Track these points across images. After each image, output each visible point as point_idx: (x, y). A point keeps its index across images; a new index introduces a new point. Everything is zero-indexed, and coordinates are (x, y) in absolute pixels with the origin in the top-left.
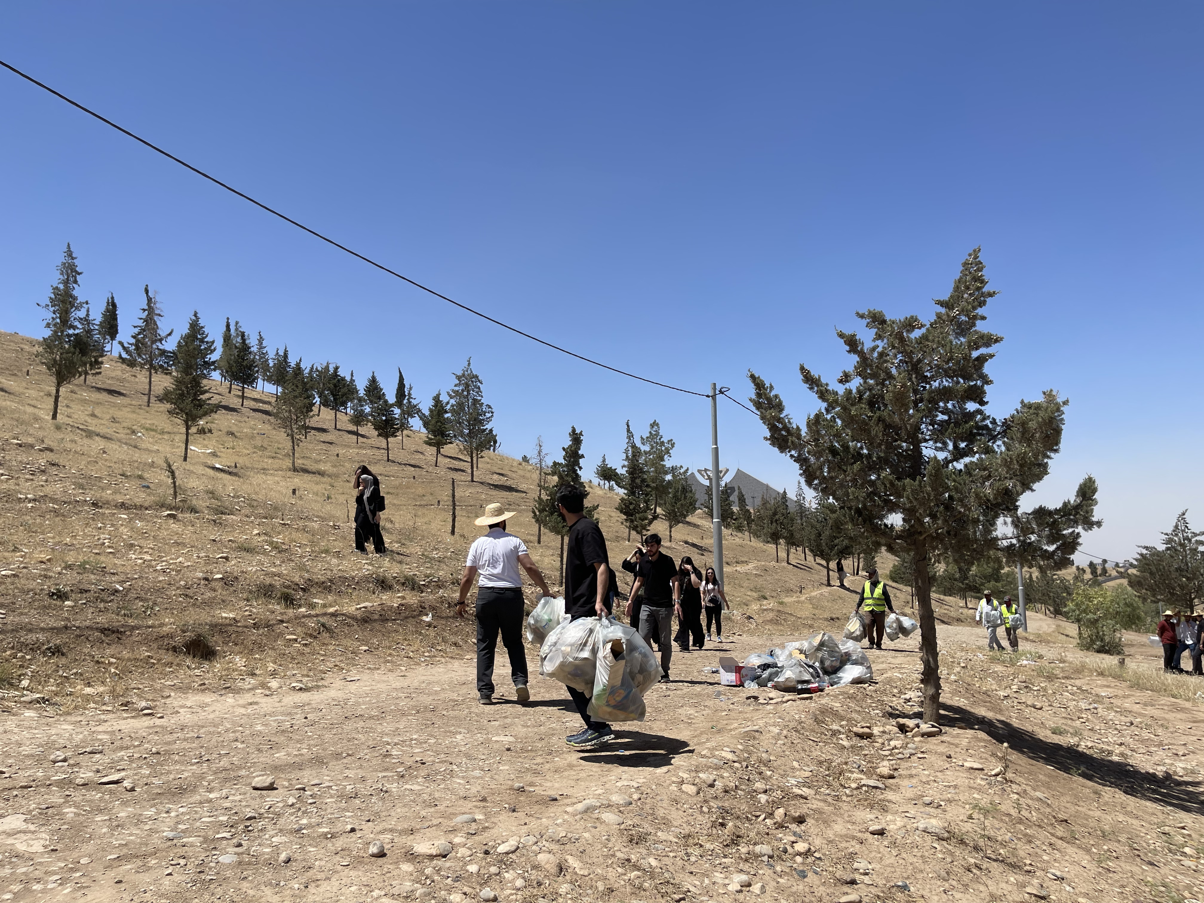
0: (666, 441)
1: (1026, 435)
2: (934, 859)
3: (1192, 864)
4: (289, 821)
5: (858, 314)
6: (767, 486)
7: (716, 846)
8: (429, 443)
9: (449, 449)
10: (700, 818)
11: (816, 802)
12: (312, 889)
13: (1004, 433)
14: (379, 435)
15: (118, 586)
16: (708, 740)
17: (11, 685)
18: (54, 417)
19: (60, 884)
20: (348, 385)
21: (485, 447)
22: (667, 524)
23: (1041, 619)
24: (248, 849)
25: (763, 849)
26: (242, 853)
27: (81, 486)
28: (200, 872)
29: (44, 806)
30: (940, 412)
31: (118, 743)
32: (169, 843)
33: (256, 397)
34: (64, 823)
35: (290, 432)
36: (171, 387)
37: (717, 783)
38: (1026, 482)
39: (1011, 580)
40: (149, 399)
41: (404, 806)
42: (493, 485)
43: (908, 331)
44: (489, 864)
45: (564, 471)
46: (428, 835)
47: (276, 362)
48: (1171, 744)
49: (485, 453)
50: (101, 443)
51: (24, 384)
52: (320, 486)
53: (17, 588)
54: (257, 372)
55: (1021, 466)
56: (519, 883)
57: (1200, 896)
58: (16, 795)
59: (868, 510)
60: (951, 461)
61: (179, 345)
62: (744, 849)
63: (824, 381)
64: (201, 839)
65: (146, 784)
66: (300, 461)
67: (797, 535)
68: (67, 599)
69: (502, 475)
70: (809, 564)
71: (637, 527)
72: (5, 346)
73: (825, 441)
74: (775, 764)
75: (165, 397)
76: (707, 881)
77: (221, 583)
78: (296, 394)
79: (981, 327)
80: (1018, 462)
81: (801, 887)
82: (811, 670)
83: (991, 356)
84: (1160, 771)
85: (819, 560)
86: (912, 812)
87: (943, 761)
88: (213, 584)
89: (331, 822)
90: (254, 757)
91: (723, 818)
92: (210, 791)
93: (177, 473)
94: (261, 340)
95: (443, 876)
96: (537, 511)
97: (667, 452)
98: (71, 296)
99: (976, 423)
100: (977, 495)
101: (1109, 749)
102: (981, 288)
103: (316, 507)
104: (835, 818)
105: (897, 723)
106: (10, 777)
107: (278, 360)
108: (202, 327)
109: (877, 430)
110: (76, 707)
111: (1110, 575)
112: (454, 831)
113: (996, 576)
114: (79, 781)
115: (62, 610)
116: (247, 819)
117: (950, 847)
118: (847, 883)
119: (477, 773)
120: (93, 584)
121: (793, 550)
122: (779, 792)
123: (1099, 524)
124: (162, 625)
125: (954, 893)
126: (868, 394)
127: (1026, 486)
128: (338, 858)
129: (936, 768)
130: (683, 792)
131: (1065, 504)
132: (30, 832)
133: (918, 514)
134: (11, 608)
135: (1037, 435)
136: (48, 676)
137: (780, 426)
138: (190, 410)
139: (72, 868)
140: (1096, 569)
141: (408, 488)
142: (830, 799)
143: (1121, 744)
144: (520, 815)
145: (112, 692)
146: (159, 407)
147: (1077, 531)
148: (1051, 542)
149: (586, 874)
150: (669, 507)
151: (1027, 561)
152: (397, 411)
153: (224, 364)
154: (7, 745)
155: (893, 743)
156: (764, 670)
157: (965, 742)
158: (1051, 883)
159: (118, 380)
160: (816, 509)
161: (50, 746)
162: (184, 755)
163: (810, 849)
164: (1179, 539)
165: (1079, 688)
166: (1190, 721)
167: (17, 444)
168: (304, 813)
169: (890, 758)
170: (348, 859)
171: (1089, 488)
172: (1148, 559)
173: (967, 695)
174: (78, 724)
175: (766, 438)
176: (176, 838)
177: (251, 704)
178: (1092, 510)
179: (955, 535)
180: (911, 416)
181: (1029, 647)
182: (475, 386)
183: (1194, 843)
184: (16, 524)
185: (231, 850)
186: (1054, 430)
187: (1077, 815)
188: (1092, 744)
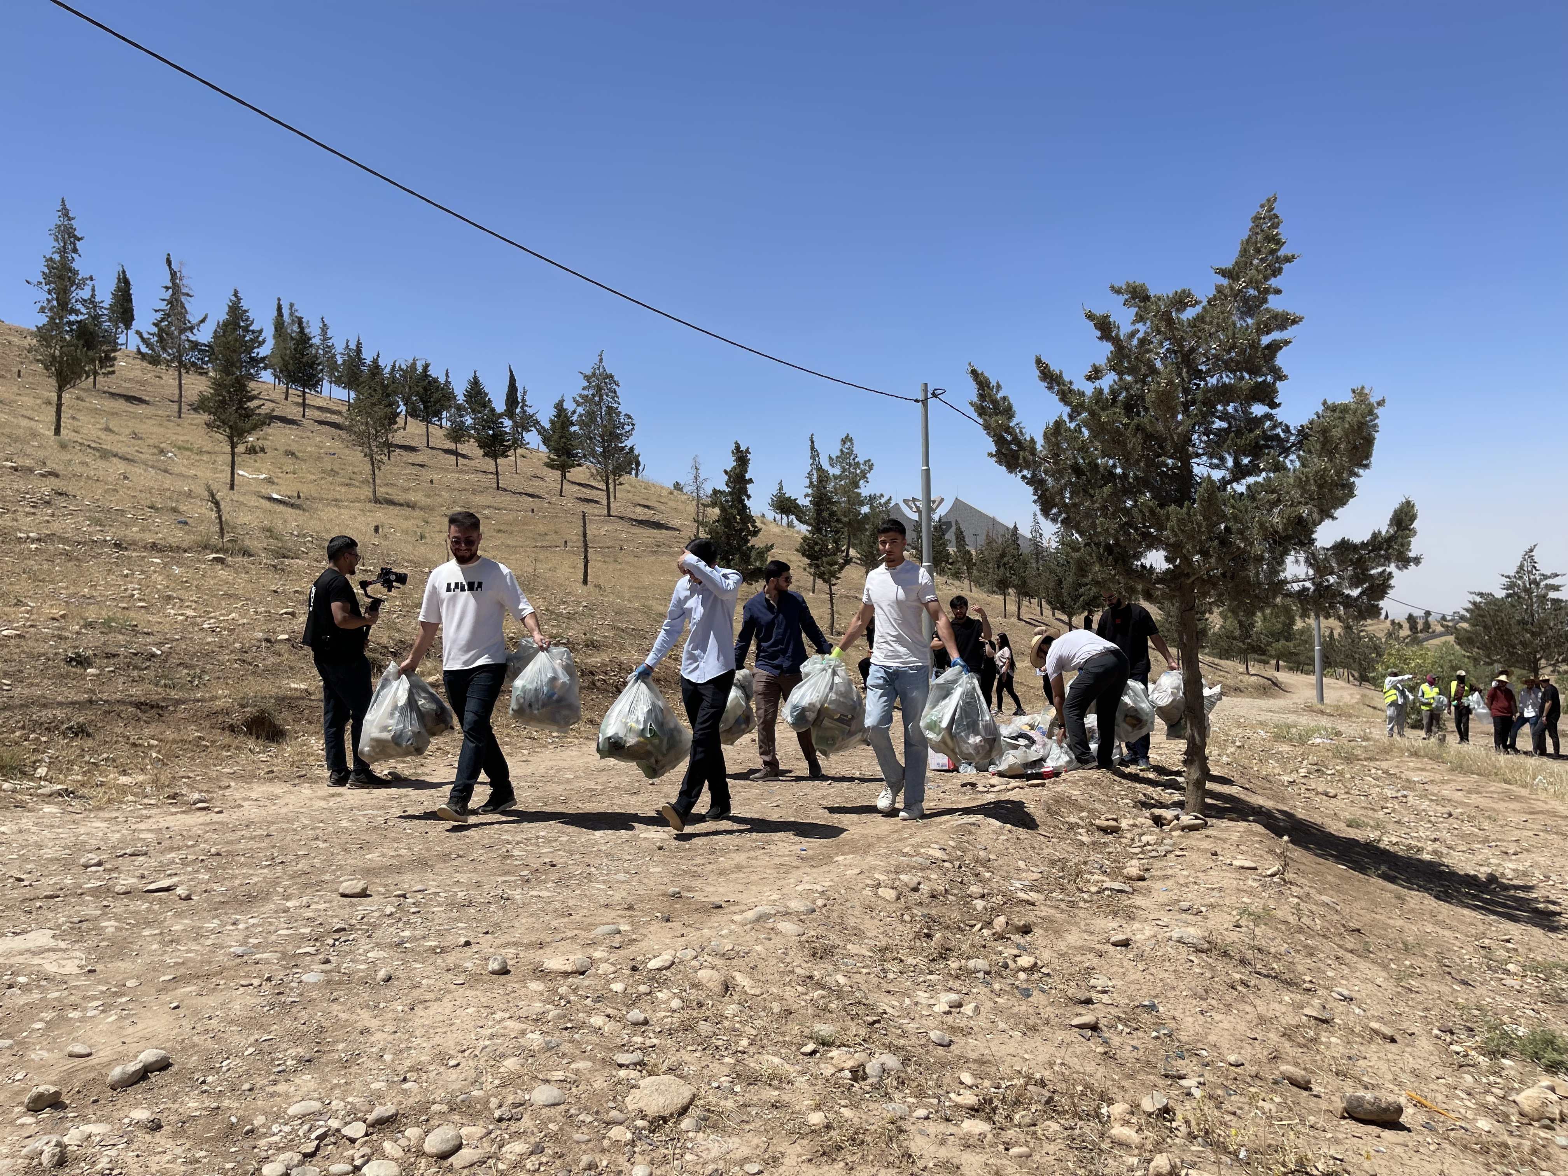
0: (862, 462)
1: (1328, 446)
2: (1189, 974)
3: (1516, 983)
4: (388, 932)
5: (1112, 288)
6: (994, 520)
7: (919, 960)
8: (551, 465)
9: (577, 473)
10: (900, 928)
11: (1047, 909)
12: (419, 1011)
13: (1299, 445)
14: (485, 455)
15: (154, 649)
16: (911, 835)
17: (24, 774)
18: (57, 431)
19: (103, 1011)
20: (443, 389)
21: (624, 470)
23: (1342, 688)
24: (338, 966)
25: (980, 963)
26: (331, 971)
27: (98, 522)
28: (278, 994)
29: (76, 920)
30: (1217, 417)
31: (166, 843)
32: (238, 960)
33: (321, 404)
34: (103, 940)
35: (367, 450)
36: (208, 391)
37: (922, 886)
38: (1325, 508)
39: (1306, 636)
40: (180, 408)
41: (531, 915)
42: (636, 520)
43: (1178, 310)
44: (638, 982)
45: (727, 501)
46: (562, 949)
47: (346, 358)
48: (1500, 840)
49: (625, 478)
50: (122, 467)
51: (15, 389)
52: (411, 522)
53: (23, 652)
54: (322, 370)
55: (1320, 487)
56: (676, 1003)
57: (1522, 1020)
58: (40, 907)
59: (1120, 546)
60: (1230, 482)
61: (216, 336)
62: (954, 965)
63: (1066, 378)
64: (279, 955)
65: (206, 891)
66: (383, 490)
67: (1032, 583)
68: (90, 665)
69: (648, 507)
70: (1046, 620)
71: (824, 573)
73: (1068, 456)
74: (996, 864)
75: (200, 406)
76: (907, 1001)
77: (289, 645)
78: (374, 400)
79: (1274, 303)
80: (1315, 481)
81: (1024, 1008)
83: (1287, 343)
84: (1482, 873)
85: (1059, 615)
86: (1166, 920)
87: (1207, 859)
88: (277, 646)
89: (441, 934)
90: (340, 858)
91: (929, 928)
92: (288, 898)
93: (223, 505)
94: (324, 328)
95: (581, 995)
97: (864, 476)
98: (70, 270)
99: (1264, 432)
100: (1262, 525)
101: (1419, 845)
102: (1276, 251)
103: (407, 548)
104: (1069, 927)
105: (1152, 814)
106: (31, 885)
107: (349, 356)
108: (246, 311)
109: (1134, 442)
110: (109, 801)
111: (1434, 632)
112: (593, 944)
113: (1287, 633)
114: (118, 888)
115: (84, 679)
116: (335, 931)
117: (1210, 961)
118: (1081, 1002)
119: (621, 876)
120: (122, 646)
121: (1025, 603)
122: (1000, 897)
123: (1417, 560)
124: (214, 698)
125: (1213, 1014)
126: (1124, 394)
127: (1326, 513)
128: (450, 975)
129: (1198, 868)
130: (879, 897)
131: (1375, 536)
132: (61, 950)
133: (1184, 551)
134: (17, 677)
135: (1342, 446)
136: (72, 763)
137: (1009, 438)
138: (235, 423)
139: (115, 992)
140: (1416, 623)
141: (525, 524)
142: (1063, 906)
143: (1435, 840)
144: (676, 925)
145: (155, 781)
146: (193, 419)
147: (1388, 570)
148: (1354, 585)
149: (758, 993)
150: (866, 549)
151: (1324, 609)
152: (507, 423)
153: (276, 360)
154: (23, 847)
155: (1144, 839)
157: (1235, 837)
158: (1335, 1004)
159: (137, 382)
160: (1057, 548)
161: (79, 847)
162: (252, 857)
163: (1036, 963)
164: (1524, 583)
165: (1386, 772)
166: (1525, 813)
167: (11, 468)
168: (406, 923)
169: (1141, 856)
170: (463, 977)
171: (1406, 514)
172: (1483, 610)
173: (1242, 780)
174: (113, 822)
175: (990, 455)
176: (247, 954)
177: (333, 796)
178: (1409, 543)
179: (1232, 578)
180: (1180, 423)
181: (1324, 721)
182: (609, 390)
183: (1520, 959)
184: (17, 571)
185: (317, 967)
186: (1364, 438)
187: (1373, 924)
188: (1398, 839)
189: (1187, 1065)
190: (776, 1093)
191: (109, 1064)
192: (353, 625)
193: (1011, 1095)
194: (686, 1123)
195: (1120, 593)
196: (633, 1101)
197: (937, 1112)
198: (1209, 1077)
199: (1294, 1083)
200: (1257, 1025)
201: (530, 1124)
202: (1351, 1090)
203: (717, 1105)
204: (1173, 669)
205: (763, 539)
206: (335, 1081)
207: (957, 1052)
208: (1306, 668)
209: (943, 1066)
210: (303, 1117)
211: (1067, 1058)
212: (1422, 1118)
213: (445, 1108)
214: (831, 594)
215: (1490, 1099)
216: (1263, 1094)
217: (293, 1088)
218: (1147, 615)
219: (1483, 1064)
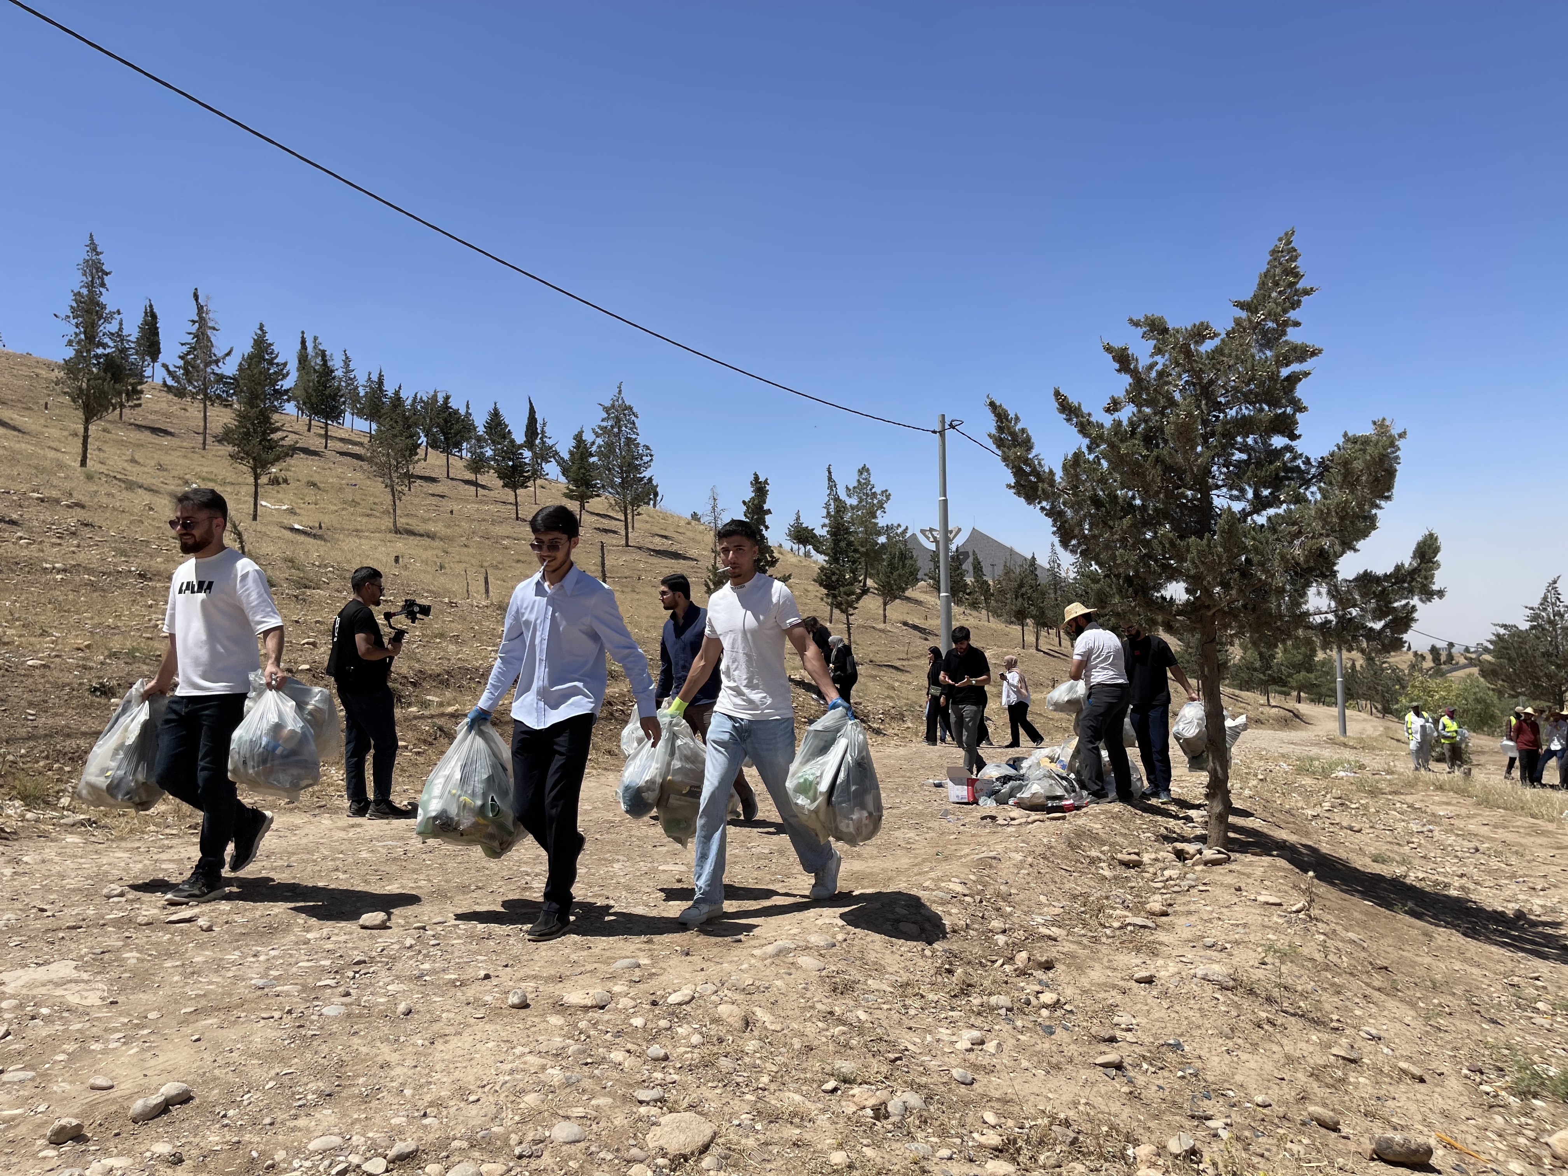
0: (879, 492)
1: (1349, 479)
2: (1215, 1012)
3: (1545, 1022)
4: (408, 965)
5: (1131, 321)
6: (1011, 550)
7: (941, 996)
8: (569, 496)
9: (596, 504)
10: (921, 963)
11: (1068, 944)
12: (439, 1045)
13: (1320, 477)
14: (505, 485)
16: (931, 869)
17: (47, 803)
18: (83, 463)
19: (124, 1043)
20: (463, 420)
21: (642, 500)
22: (880, 600)
23: (1365, 720)
24: (358, 999)
25: (1002, 1000)
26: (351, 1004)
27: (123, 553)
28: (299, 1027)
29: (99, 951)
30: (1237, 449)
32: (259, 993)
33: (343, 436)
34: (125, 971)
35: (388, 481)
36: (233, 423)
37: (942, 921)
38: (1347, 540)
39: (1327, 668)
40: (205, 440)
41: (551, 948)
42: (654, 551)
43: (1196, 343)
44: (658, 1017)
46: (581, 982)
47: (368, 390)
48: (1527, 876)
49: (643, 509)
50: (147, 498)
51: (42, 421)
52: (431, 552)
53: (48, 682)
54: (344, 403)
55: (1342, 519)
56: (696, 1039)
57: (1553, 1060)
58: (63, 938)
59: (1141, 578)
60: (1251, 514)
61: (241, 369)
62: (976, 1001)
63: (1085, 410)
64: (299, 987)
65: (227, 923)
66: (403, 520)
67: (1050, 614)
68: (114, 695)
69: (666, 537)
71: (841, 604)
72: (15, 372)
73: (1087, 488)
74: (1017, 898)
75: (225, 437)
76: (929, 1038)
78: (395, 432)
79: (1293, 336)
80: (1337, 513)
81: (1047, 1046)
82: (1065, 783)
83: (1306, 374)
84: (1510, 909)
86: (1190, 955)
87: (1231, 894)
89: (460, 967)
91: (951, 964)
92: (308, 930)
93: (245, 537)
94: (347, 361)
95: (601, 1030)
96: (711, 584)
97: (881, 506)
98: (98, 304)
99: (1284, 463)
100: (1283, 557)
101: (1446, 880)
102: (1295, 284)
103: (427, 578)
104: (1091, 963)
105: (1174, 848)
106: (53, 916)
107: (371, 388)
108: (271, 345)
109: (1154, 474)
110: (131, 831)
111: (1457, 663)
112: (613, 977)
113: (1308, 664)
114: (140, 919)
115: (108, 709)
116: (355, 964)
117: (1236, 999)
118: (1105, 1041)
119: (640, 909)
121: (1043, 633)
122: (1021, 932)
123: (1441, 593)
125: (1240, 1053)
126: (1143, 426)
127: (1348, 545)
128: (470, 1009)
129: (1221, 903)
131: (1398, 568)
132: (83, 981)
133: (1205, 583)
134: (42, 707)
135: (1364, 478)
137: (1028, 469)
138: (259, 454)
139: (137, 1024)
140: (1439, 654)
142: (1085, 941)
143: (1462, 875)
144: (696, 959)
146: (218, 450)
147: (1412, 603)
148: (1377, 618)
149: (779, 1029)
150: (883, 579)
151: (1346, 642)
152: (527, 454)
153: (300, 392)
154: (46, 877)
155: (1167, 873)
156: (1005, 783)
157: (1259, 871)
158: (1364, 1043)
159: (163, 414)
160: (1075, 579)
161: (101, 877)
163: (1059, 1000)
164: (1548, 615)
165: (1411, 806)
166: (1552, 848)
167: (38, 499)
168: (425, 956)
169: (1163, 891)
170: (483, 1010)
171: (1430, 547)
172: (1506, 641)
173: (1265, 814)
174: (135, 852)
175: (1009, 486)
176: (268, 986)
177: (352, 826)
178: (1433, 576)
179: (1254, 609)
180: (1199, 455)
181: (1347, 754)
182: (628, 421)
183: (1549, 997)
184: (43, 601)
185: (338, 1000)
186: (1386, 470)
187: (1401, 961)
188: (1425, 875)
189: (1214, 1106)
190: (798, 1131)
191: (130, 1097)
192: (377, 656)
193: (1035, 1136)
194: (707, 1161)
195: (1141, 625)
196: (653, 1139)
197: (960, 1152)
198: (1236, 1118)
199: (1323, 1124)
200: (1284, 1066)
201: (550, 1161)
202: (1380, 1131)
203: (739, 1143)
204: (1193, 700)
205: (780, 569)
206: (356, 1116)
207: (980, 1091)
208: (1328, 699)
209: (966, 1104)
210: (324, 1152)
211: (1091, 1098)
212: (1452, 1159)
213: (465, 1144)
214: (848, 624)
215: (1522, 1140)
216: (1291, 1136)
217: (313, 1123)
218: (1165, 647)
219: (1514, 1104)
